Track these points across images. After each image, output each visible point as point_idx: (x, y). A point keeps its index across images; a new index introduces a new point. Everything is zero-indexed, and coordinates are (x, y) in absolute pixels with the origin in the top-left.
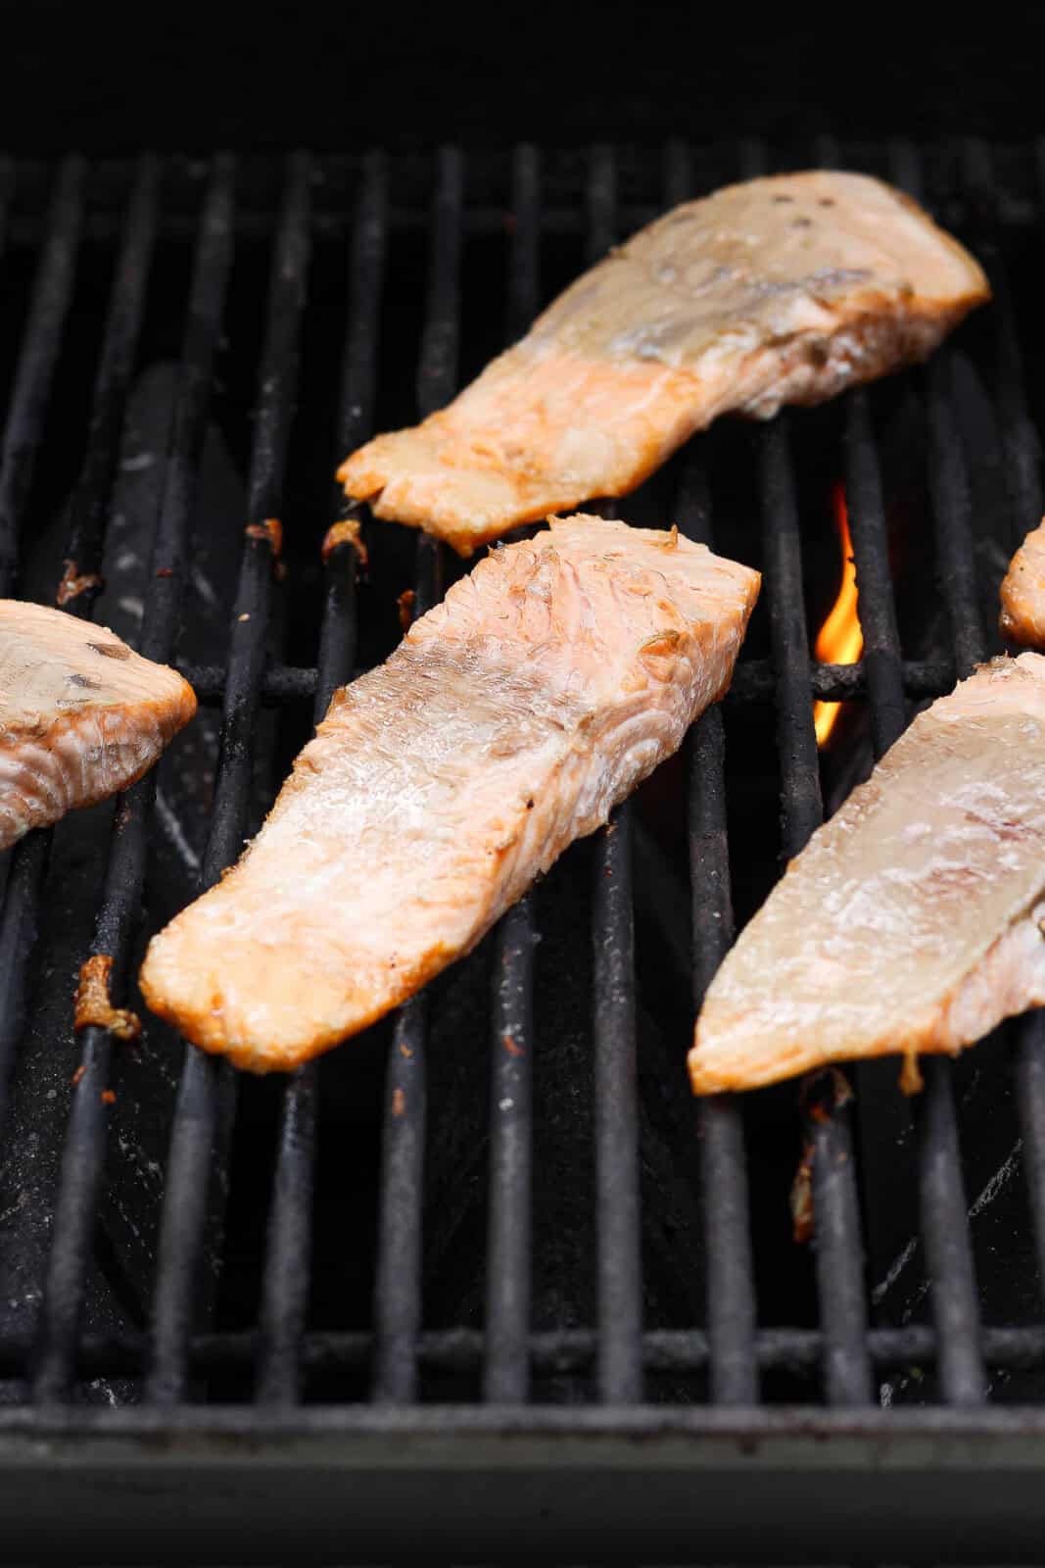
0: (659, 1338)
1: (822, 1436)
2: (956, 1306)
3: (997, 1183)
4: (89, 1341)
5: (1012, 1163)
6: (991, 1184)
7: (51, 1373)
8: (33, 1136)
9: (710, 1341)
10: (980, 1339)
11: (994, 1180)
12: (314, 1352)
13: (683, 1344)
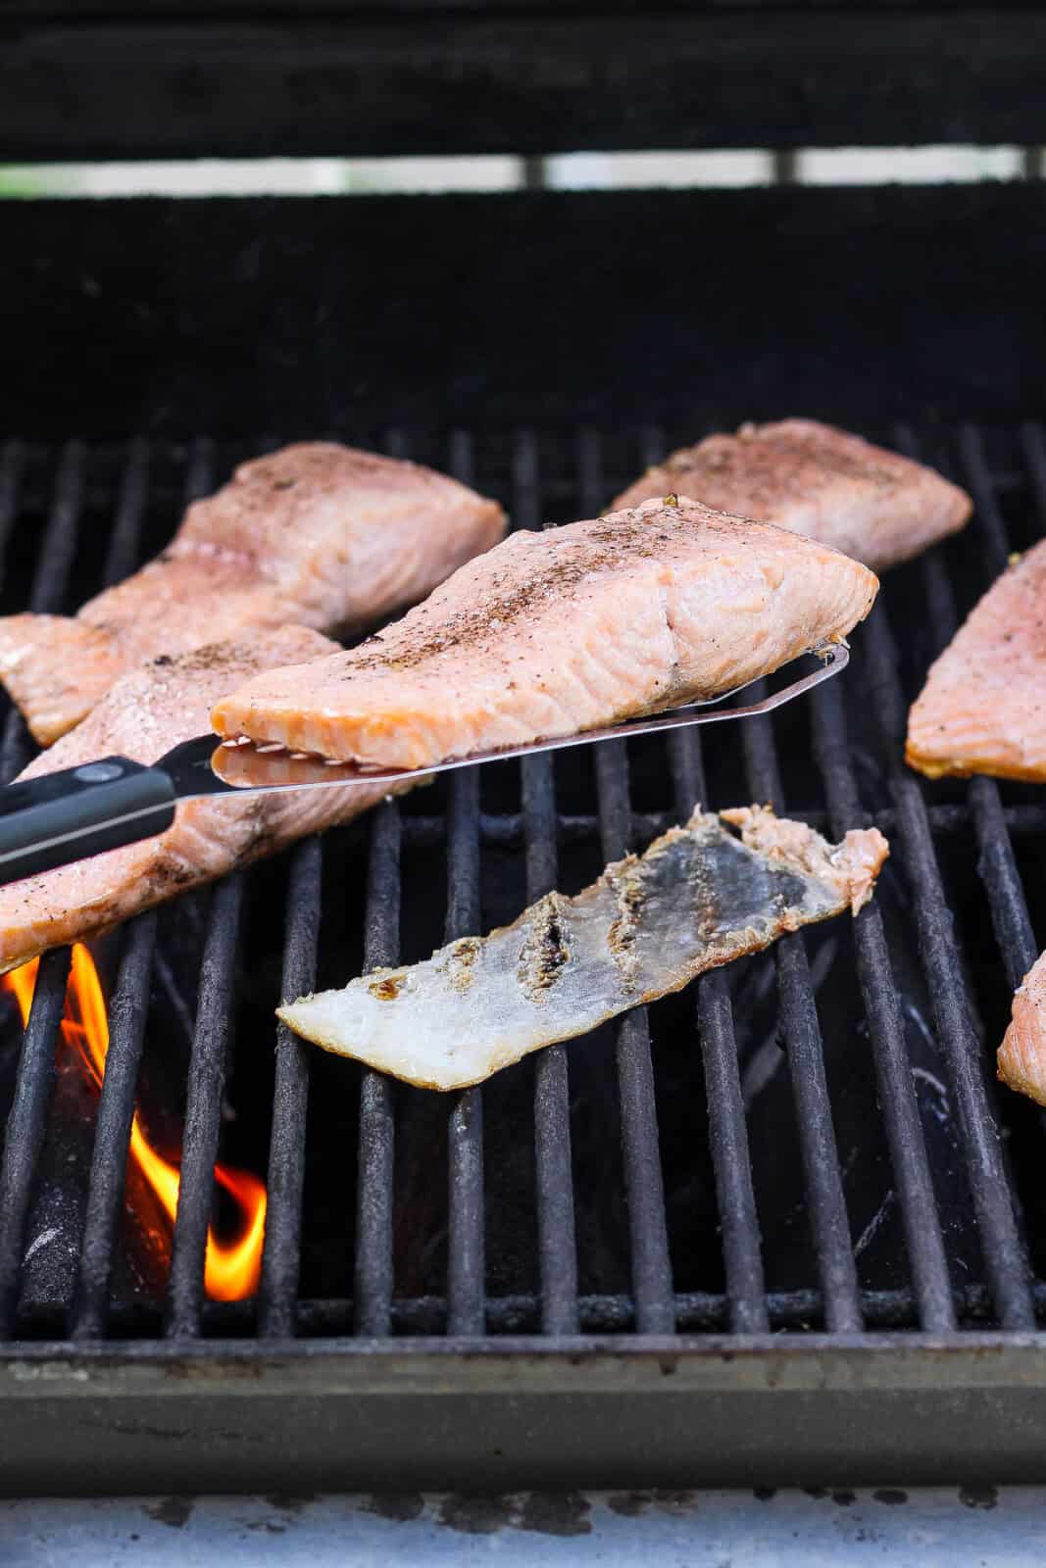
0: (591, 1300)
1: (728, 1356)
2: (839, 1272)
3: (871, 1231)
4: (115, 1306)
5: (884, 1211)
6: (866, 1232)
7: (88, 1322)
8: (57, 1190)
9: (633, 1301)
10: (860, 1298)
11: (868, 1229)
12: (304, 1313)
13: (613, 1305)
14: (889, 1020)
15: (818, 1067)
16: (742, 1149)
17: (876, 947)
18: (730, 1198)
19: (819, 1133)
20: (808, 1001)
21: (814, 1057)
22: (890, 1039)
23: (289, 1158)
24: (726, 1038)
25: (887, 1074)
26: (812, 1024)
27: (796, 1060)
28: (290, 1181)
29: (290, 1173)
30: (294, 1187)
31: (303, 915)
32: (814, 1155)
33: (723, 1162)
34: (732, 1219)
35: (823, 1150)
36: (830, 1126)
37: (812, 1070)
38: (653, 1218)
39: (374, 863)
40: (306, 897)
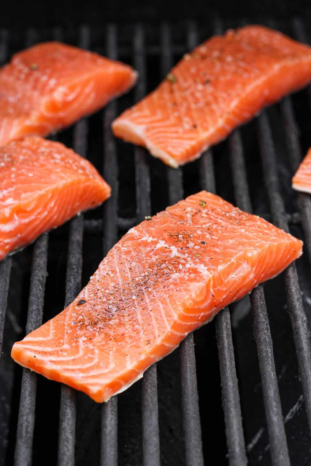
14: (303, 333)
15: (271, 360)
16: (237, 409)
17: (296, 292)
18: (232, 439)
19: (273, 399)
20: (266, 322)
21: (270, 355)
22: (304, 343)
23: (27, 418)
24: (229, 344)
25: (303, 364)
26: (268, 336)
27: (261, 356)
28: (27, 432)
29: (27, 427)
30: (28, 435)
31: (38, 278)
32: (271, 413)
33: (229, 417)
34: (233, 452)
35: (275, 409)
36: (277, 395)
37: (269, 362)
38: (196, 452)
39: (70, 248)
40: (39, 268)
